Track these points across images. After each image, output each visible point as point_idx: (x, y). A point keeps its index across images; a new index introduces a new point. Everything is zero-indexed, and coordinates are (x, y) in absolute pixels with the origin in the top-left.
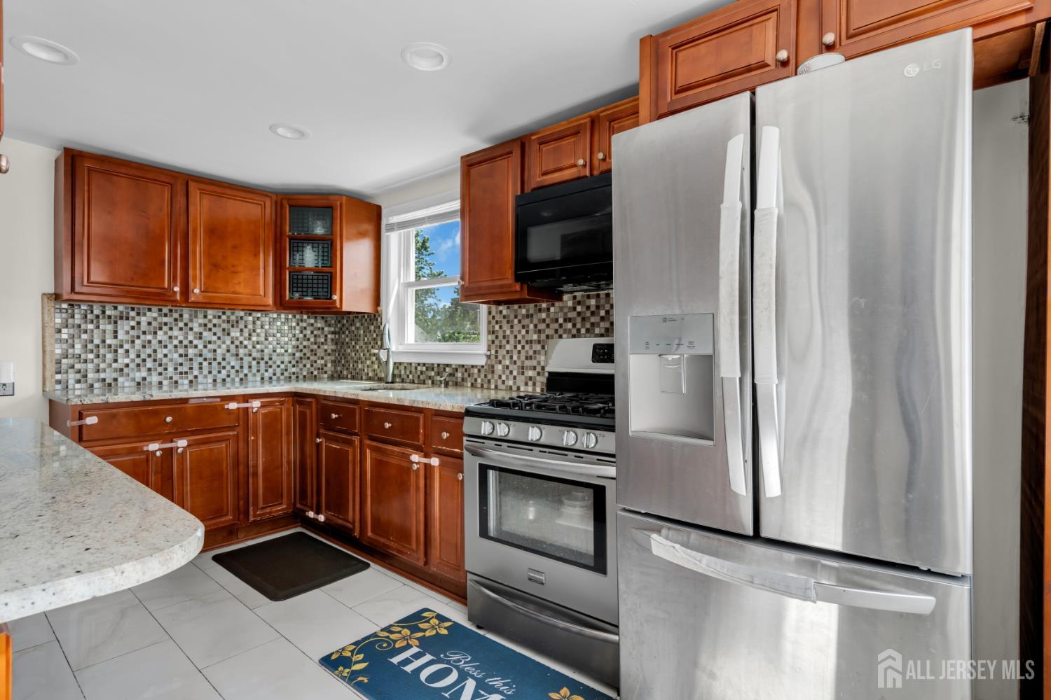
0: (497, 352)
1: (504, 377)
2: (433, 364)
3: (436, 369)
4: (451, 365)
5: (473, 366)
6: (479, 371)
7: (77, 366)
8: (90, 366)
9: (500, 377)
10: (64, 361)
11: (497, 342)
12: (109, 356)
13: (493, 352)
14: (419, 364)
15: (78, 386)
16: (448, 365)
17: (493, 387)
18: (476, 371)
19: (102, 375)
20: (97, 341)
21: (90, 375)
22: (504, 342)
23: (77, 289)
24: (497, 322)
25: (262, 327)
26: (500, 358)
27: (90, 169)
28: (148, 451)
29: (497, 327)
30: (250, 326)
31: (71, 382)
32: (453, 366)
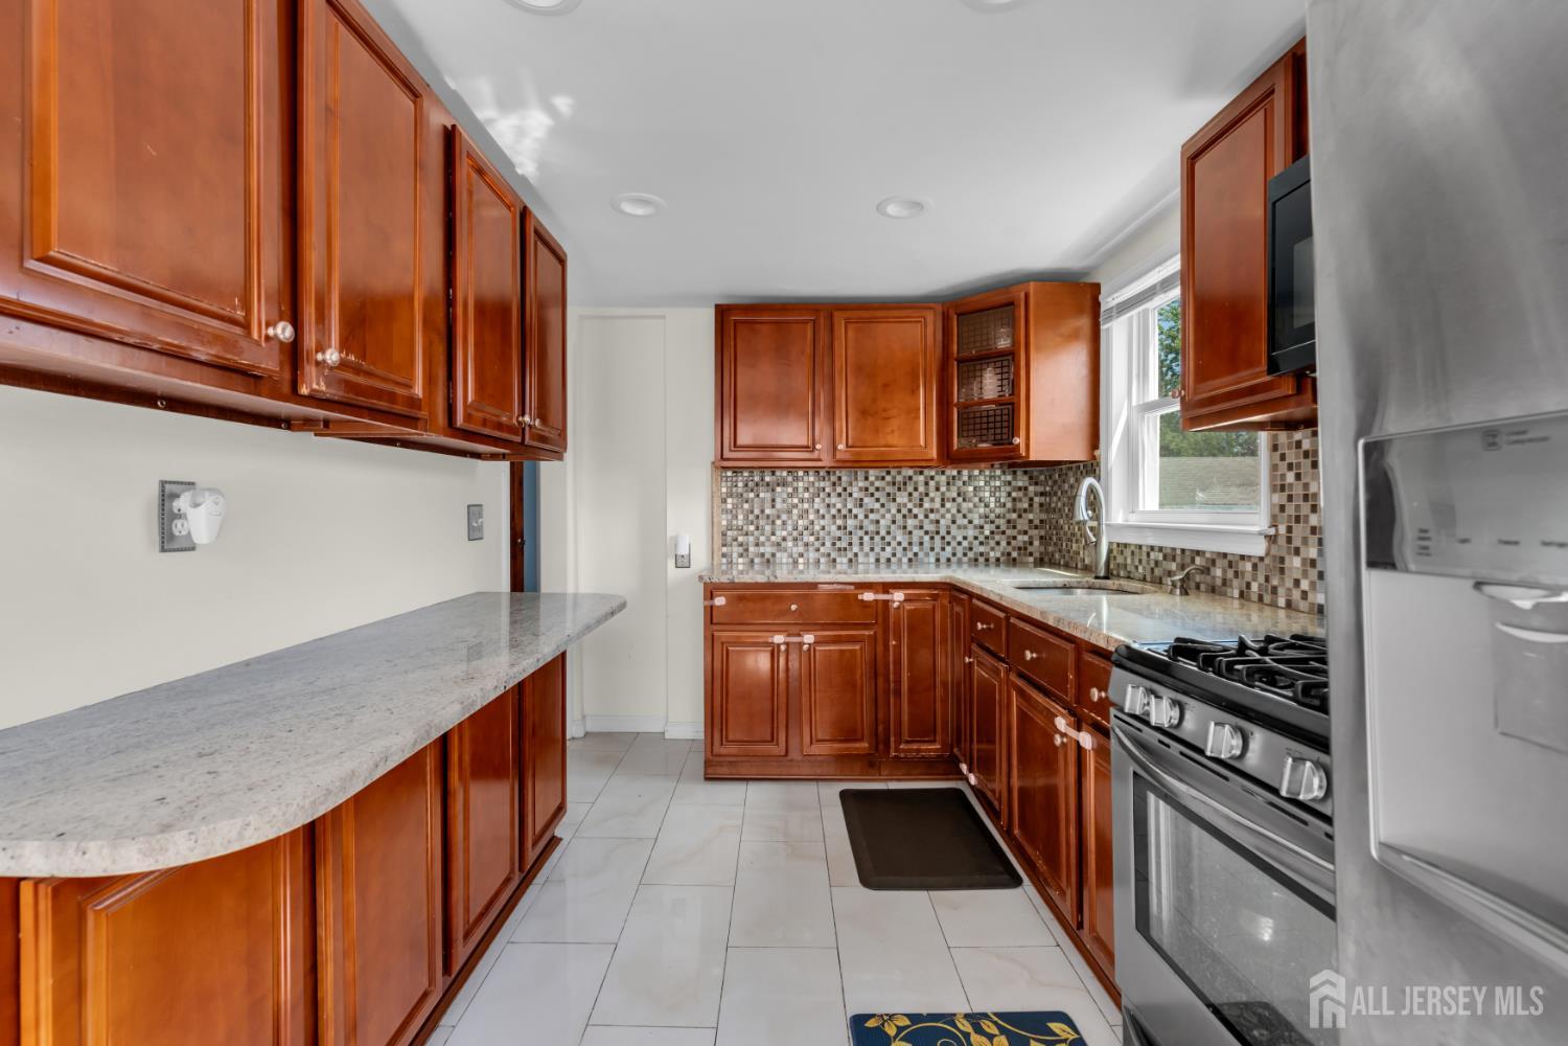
0: (1289, 530)
1: (1305, 585)
2: (1174, 549)
3: (1178, 559)
4: (1204, 552)
5: (1243, 557)
6: (1255, 567)
7: (740, 539)
8: (751, 539)
9: (1297, 583)
10: (729, 533)
11: (1291, 510)
12: (768, 528)
13: (1282, 529)
14: (1152, 548)
15: (741, 560)
16: (1198, 553)
17: (1282, 602)
18: (1248, 566)
19: (762, 550)
20: (757, 512)
21: (751, 549)
22: (1305, 508)
23: (727, 454)
24: (1290, 467)
25: (938, 489)
26: (1297, 542)
27: (736, 322)
28: (773, 643)
29: (1290, 477)
30: (921, 489)
31: (735, 555)
32: (1208, 555)
